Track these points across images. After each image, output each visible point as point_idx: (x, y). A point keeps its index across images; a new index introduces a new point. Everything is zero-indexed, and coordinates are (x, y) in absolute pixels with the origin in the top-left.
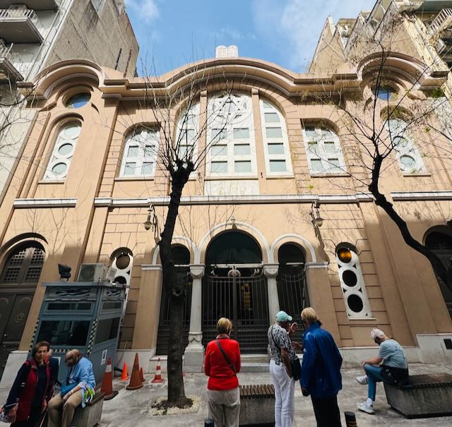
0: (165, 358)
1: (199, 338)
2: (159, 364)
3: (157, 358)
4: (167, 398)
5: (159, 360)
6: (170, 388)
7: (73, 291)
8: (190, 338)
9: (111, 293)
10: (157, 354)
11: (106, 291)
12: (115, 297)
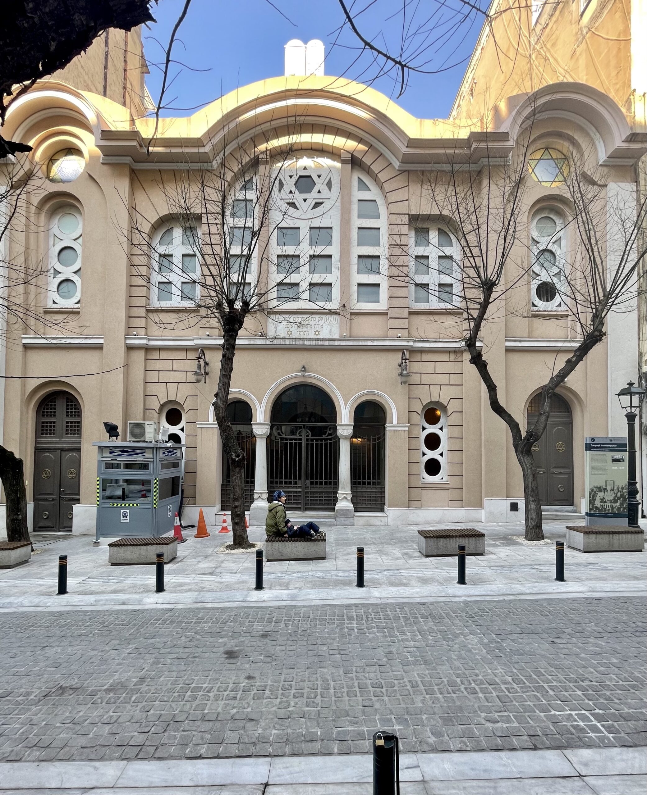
0: (229, 513)
1: (265, 496)
2: (225, 518)
3: (222, 513)
4: (232, 543)
5: (225, 515)
6: (235, 535)
7: (127, 452)
8: (256, 496)
9: (167, 453)
10: (223, 509)
11: (161, 451)
12: (172, 457)
